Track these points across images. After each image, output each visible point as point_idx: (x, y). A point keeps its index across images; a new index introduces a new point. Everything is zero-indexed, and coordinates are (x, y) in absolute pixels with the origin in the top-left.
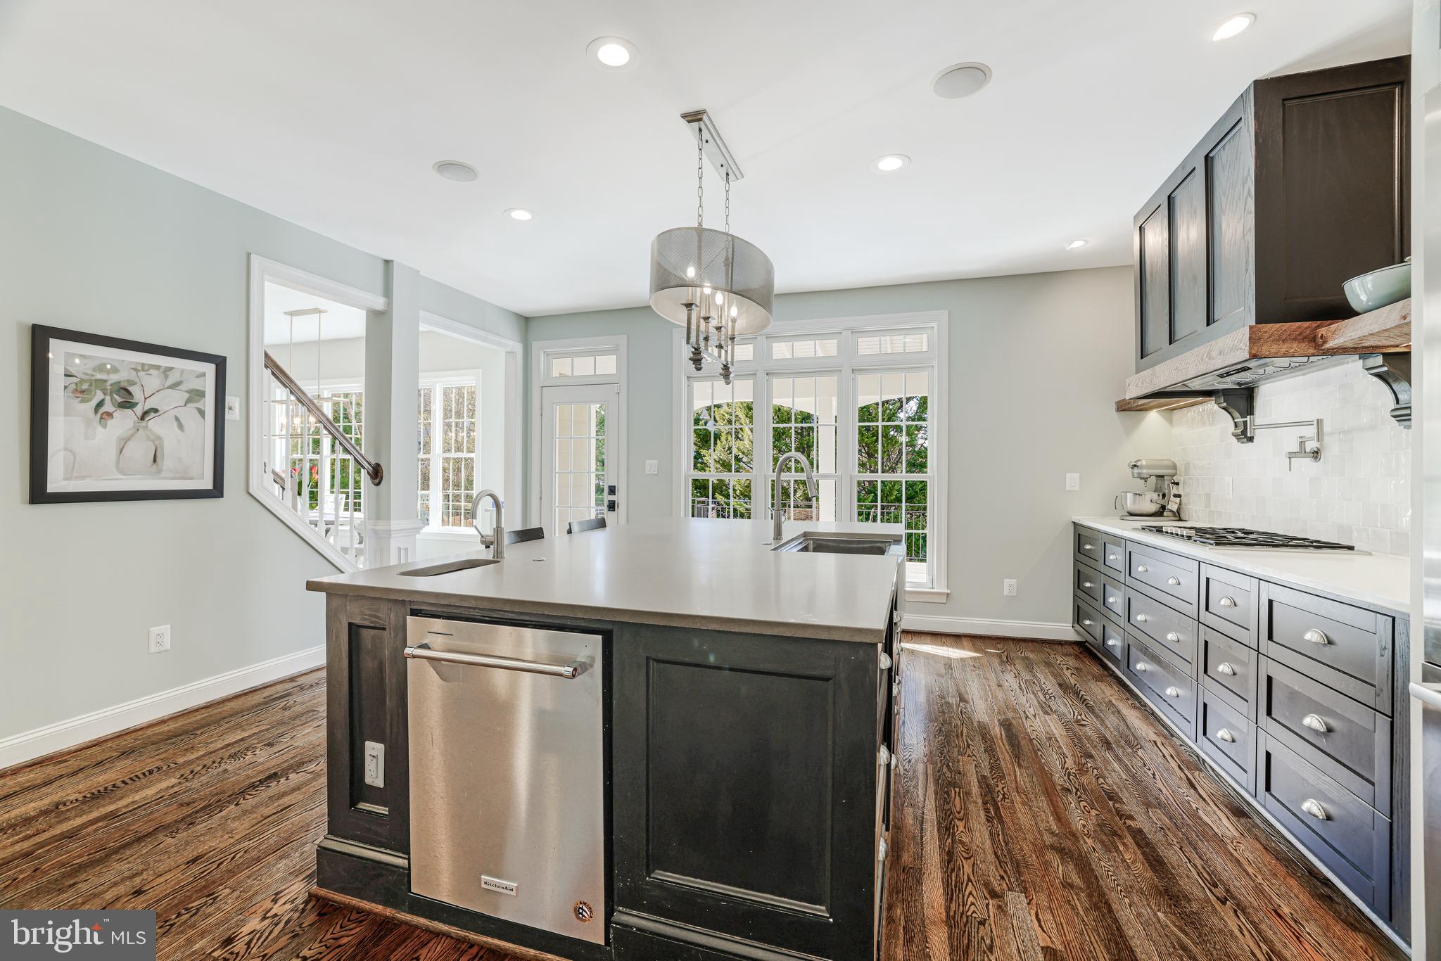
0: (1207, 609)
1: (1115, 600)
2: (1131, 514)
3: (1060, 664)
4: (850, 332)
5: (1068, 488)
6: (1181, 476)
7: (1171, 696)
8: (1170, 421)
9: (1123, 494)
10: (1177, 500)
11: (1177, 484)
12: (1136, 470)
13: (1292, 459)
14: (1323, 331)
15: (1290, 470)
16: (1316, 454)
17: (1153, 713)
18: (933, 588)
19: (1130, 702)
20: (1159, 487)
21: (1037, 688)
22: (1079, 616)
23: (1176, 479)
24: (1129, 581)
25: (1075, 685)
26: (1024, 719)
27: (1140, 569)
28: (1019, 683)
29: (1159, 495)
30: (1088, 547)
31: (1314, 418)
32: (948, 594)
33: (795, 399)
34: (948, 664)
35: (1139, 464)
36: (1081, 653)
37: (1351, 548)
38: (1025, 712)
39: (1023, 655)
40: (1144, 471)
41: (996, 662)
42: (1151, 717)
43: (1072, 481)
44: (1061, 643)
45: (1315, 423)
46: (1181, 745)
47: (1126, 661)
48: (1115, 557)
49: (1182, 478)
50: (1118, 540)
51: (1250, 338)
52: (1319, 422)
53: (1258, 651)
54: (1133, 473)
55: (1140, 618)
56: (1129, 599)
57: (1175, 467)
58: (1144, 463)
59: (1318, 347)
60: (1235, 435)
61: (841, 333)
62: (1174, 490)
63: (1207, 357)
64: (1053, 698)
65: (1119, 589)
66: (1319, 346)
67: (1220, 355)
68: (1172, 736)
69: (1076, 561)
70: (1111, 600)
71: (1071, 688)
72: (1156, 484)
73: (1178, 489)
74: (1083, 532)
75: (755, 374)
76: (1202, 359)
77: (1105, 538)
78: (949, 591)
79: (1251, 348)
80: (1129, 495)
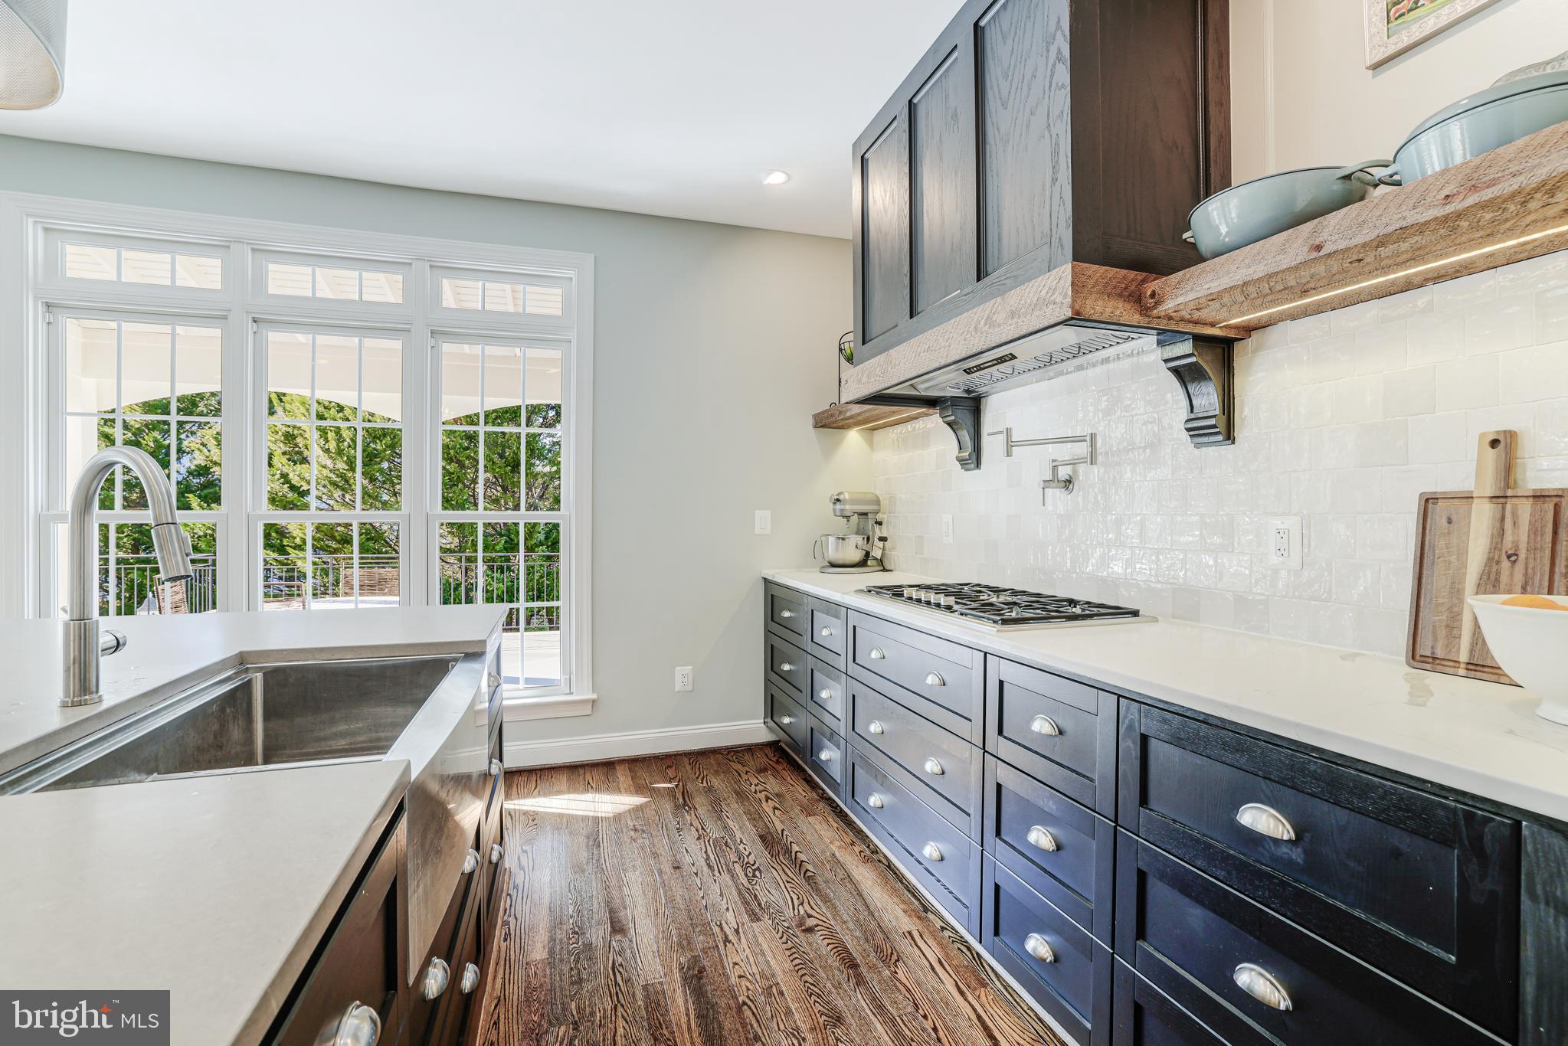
0: (1000, 732)
1: (832, 694)
2: (833, 565)
3: (756, 792)
4: (427, 265)
5: (757, 531)
6: (884, 513)
7: (931, 860)
8: (871, 444)
9: (823, 538)
10: (881, 544)
11: (880, 523)
12: (838, 506)
13: (1046, 490)
14: (1154, 285)
15: (1044, 505)
16: (1068, 483)
17: (890, 866)
18: (571, 693)
19: (857, 849)
20: (862, 527)
21: (733, 857)
22: (772, 708)
23: (879, 517)
24: (853, 669)
25: (783, 830)
26: (721, 945)
27: (874, 655)
28: (706, 852)
29: (863, 538)
30: (786, 614)
31: (1088, 431)
32: (594, 701)
33: (363, 394)
34: (593, 831)
35: (841, 497)
36: (777, 762)
37: (1135, 613)
38: (721, 926)
39: (705, 784)
40: (848, 507)
41: (668, 806)
42: (890, 875)
43: (762, 520)
44: (750, 749)
45: (1088, 439)
46: (943, 928)
47: (849, 788)
48: (829, 632)
49: (885, 516)
50: (833, 608)
51: (1073, 284)
52: (1093, 436)
53: (1116, 821)
54: (834, 510)
55: (875, 728)
56: (854, 696)
57: (877, 502)
58: (847, 496)
59: (1145, 310)
60: (960, 460)
61: (411, 264)
62: (879, 532)
63: (985, 324)
64: (757, 873)
65: (837, 679)
66: (1148, 309)
67: (1013, 318)
68: (926, 910)
69: (768, 632)
70: (824, 694)
71: (778, 843)
72: (858, 524)
73: (880, 530)
74: (777, 592)
75: (225, 318)
76: (976, 329)
77: (811, 603)
78: (595, 696)
79: (1074, 301)
80: (831, 540)
